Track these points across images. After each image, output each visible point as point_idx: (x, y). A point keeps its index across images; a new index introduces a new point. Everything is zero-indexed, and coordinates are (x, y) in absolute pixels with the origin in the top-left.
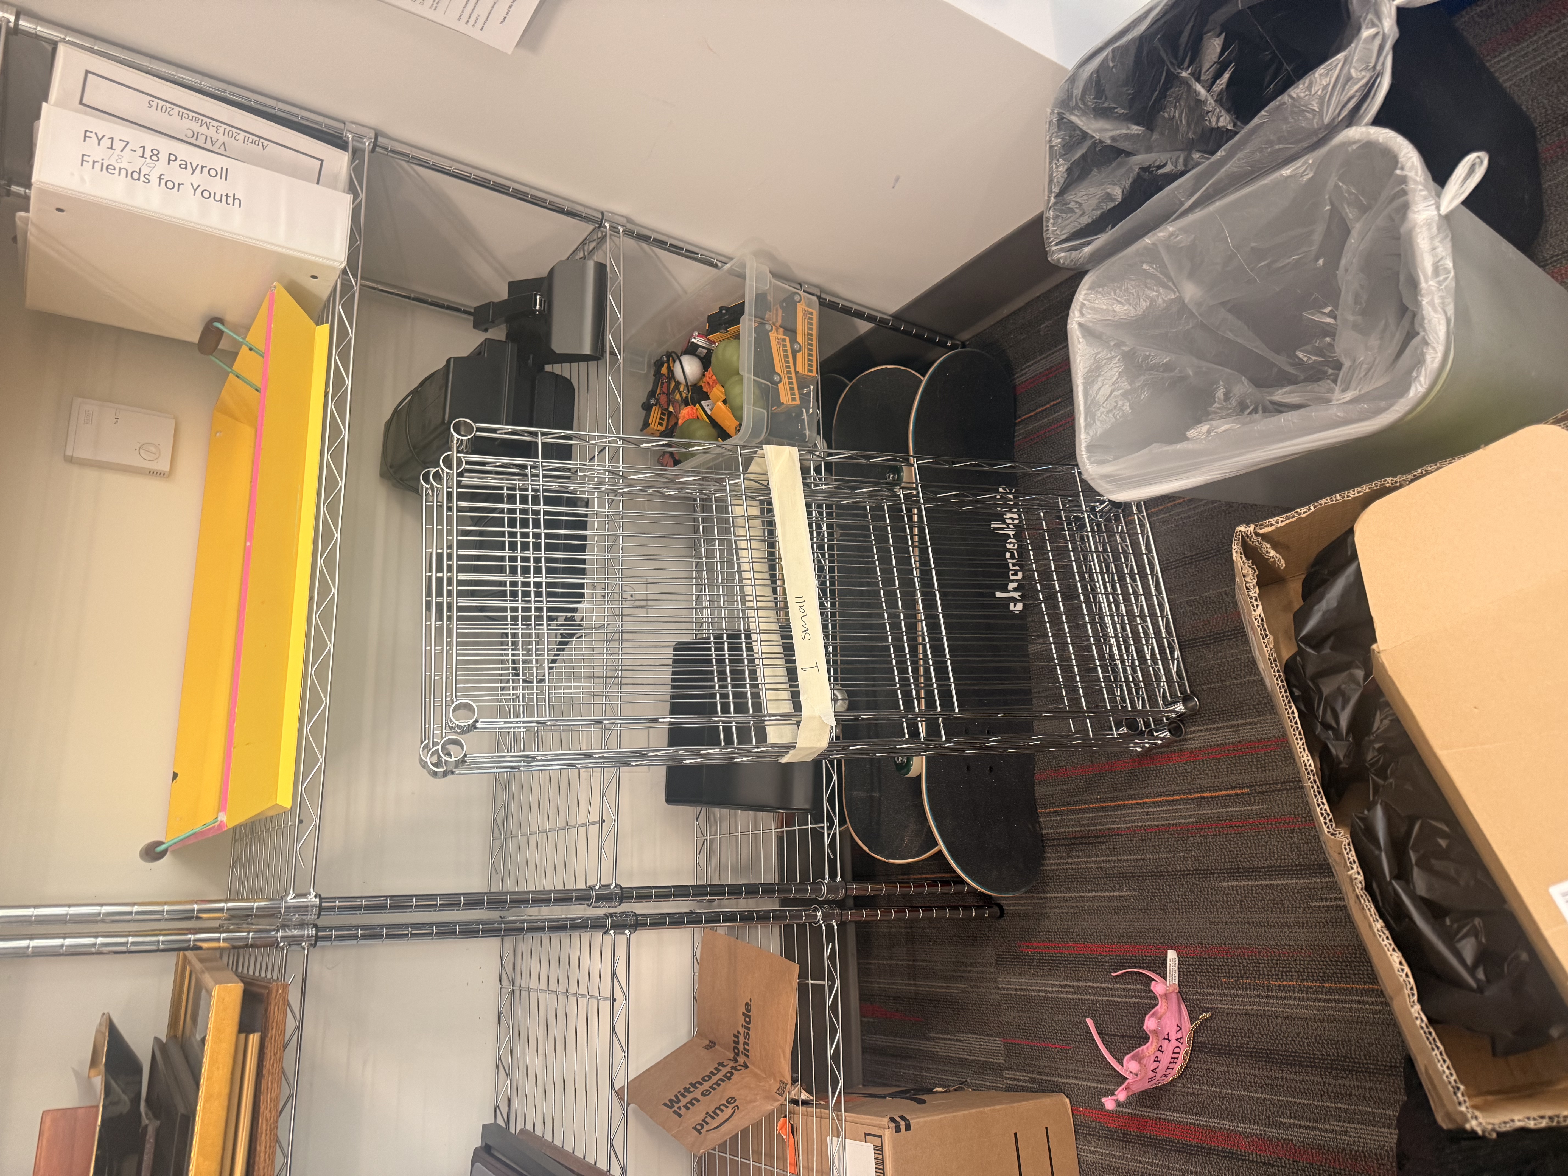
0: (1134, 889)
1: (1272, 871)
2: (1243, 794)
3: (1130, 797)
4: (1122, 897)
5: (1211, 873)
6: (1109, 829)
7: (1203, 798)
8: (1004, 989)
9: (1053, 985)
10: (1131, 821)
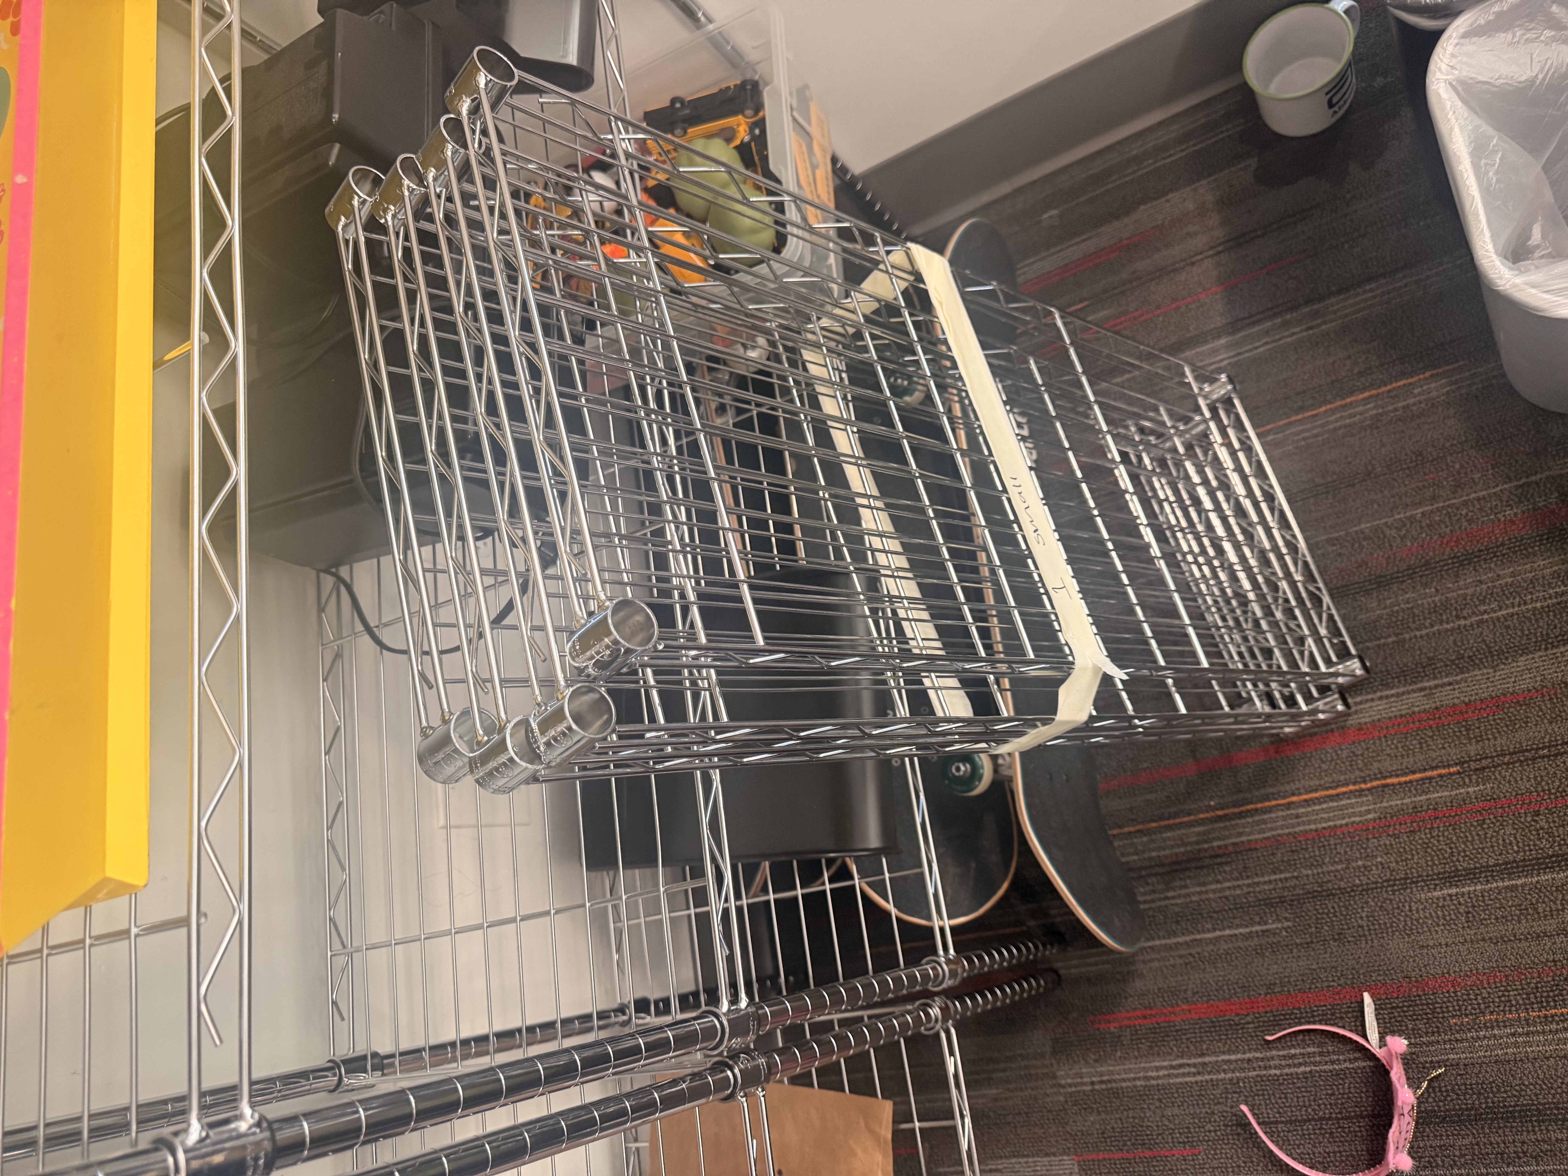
0: (1285, 918)
1: (1510, 869)
2: (1451, 774)
3: (1267, 798)
4: (1267, 931)
5: (1413, 882)
6: (1234, 844)
7: (1387, 785)
8: (1070, 1085)
9: (1158, 1069)
10: (1272, 829)
